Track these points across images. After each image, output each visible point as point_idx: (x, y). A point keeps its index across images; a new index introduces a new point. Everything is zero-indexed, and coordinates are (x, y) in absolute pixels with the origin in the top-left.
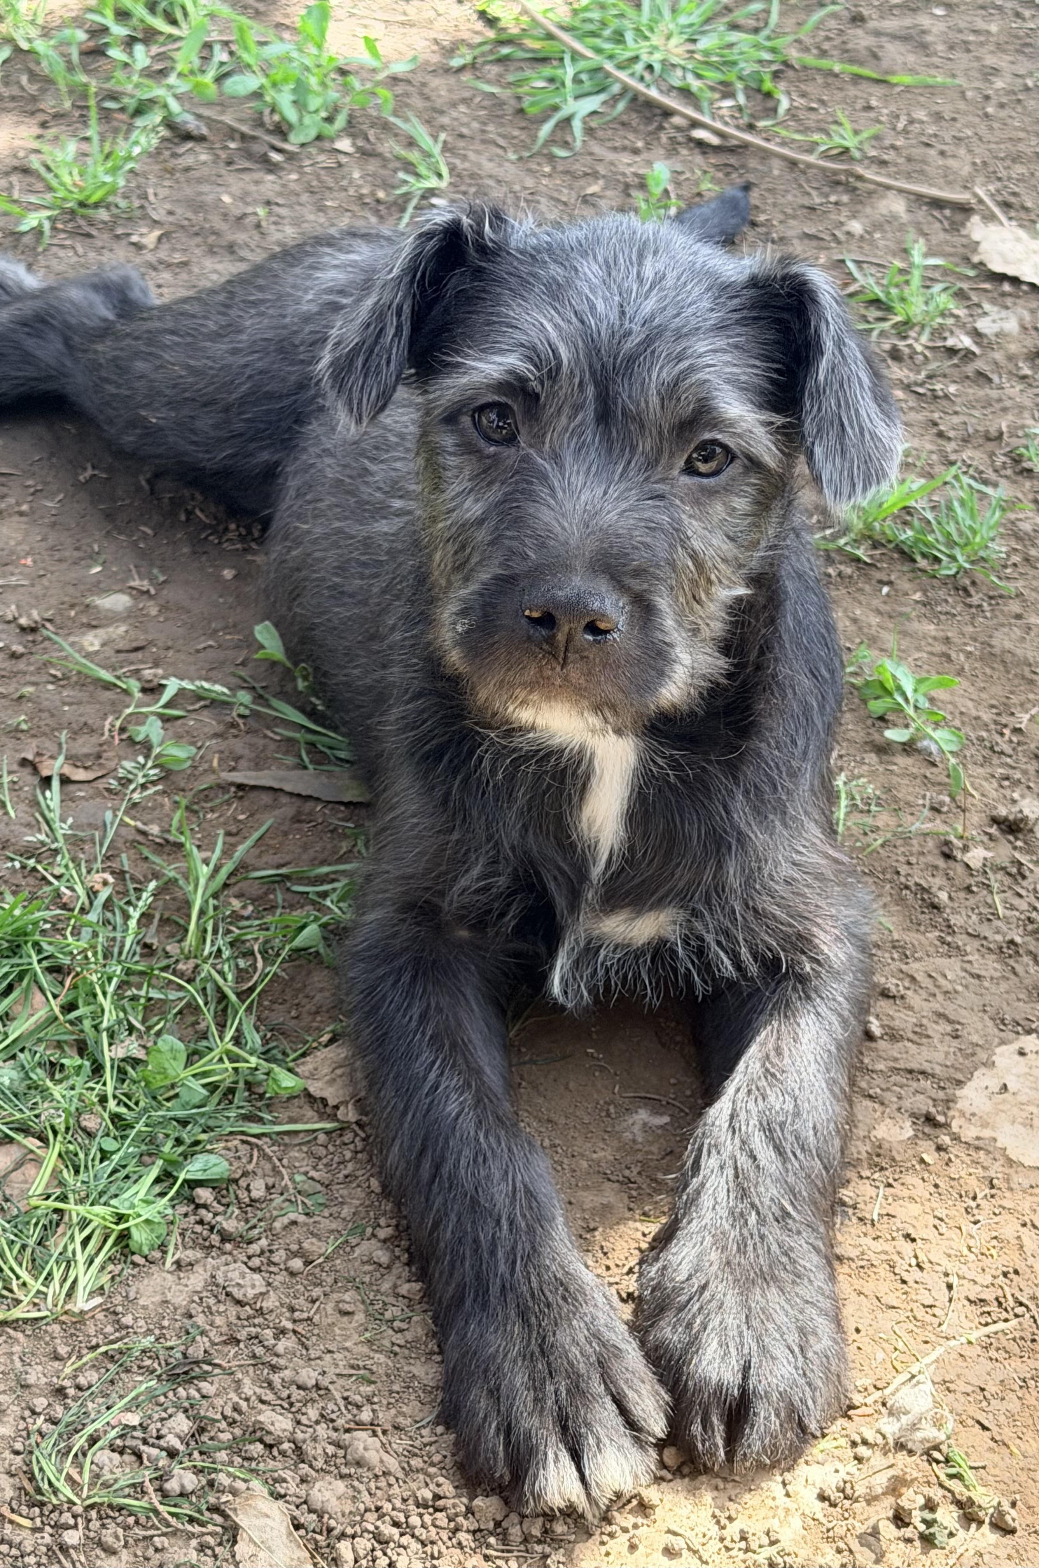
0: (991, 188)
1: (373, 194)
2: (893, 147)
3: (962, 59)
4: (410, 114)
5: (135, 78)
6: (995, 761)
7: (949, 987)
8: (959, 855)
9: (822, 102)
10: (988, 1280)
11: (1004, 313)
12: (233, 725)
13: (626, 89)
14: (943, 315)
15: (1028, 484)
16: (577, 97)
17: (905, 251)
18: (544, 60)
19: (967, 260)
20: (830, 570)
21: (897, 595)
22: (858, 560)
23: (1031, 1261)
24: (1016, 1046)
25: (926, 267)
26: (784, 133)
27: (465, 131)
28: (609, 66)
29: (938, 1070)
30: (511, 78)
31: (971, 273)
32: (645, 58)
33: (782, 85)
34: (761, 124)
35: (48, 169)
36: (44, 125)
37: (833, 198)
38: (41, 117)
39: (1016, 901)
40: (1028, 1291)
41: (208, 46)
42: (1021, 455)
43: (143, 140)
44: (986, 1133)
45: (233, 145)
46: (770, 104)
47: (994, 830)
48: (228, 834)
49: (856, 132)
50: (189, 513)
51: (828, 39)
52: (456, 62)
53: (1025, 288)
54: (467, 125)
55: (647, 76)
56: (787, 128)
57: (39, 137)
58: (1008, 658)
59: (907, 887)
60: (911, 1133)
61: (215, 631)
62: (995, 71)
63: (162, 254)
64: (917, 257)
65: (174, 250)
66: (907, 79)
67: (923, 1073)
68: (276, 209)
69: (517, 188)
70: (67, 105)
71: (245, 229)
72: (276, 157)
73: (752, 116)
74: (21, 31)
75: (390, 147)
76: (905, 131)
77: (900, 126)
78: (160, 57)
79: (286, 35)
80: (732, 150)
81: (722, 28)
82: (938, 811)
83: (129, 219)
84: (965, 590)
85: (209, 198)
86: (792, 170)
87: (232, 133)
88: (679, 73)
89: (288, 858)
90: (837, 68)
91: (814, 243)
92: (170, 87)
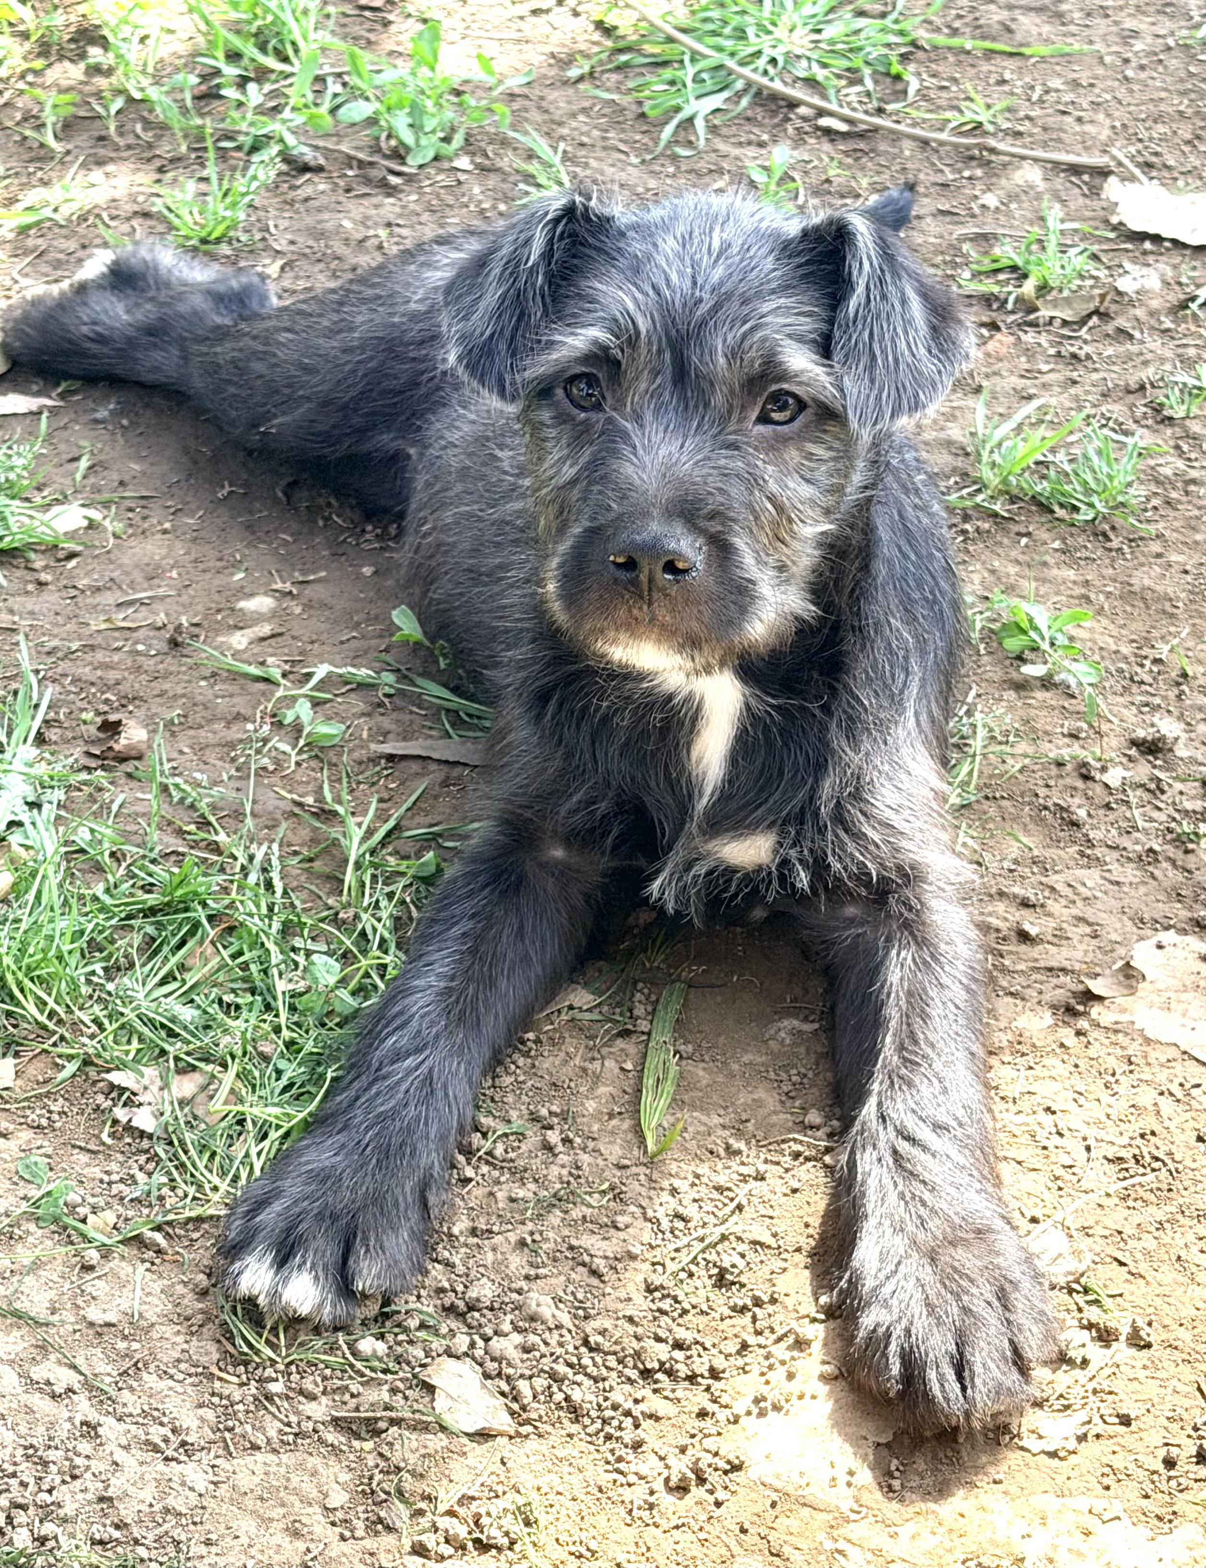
0: (1132, 150)
1: (494, 207)
2: (1028, 118)
3: (1100, 25)
4: (529, 128)
5: (249, 115)
6: (1135, 689)
7: (1089, 894)
8: (1098, 776)
9: (955, 80)
10: (1125, 1140)
11: (1145, 271)
12: (381, 705)
13: (749, 84)
14: (1082, 277)
15: (1169, 432)
16: (698, 97)
17: (1042, 219)
18: (665, 64)
19: (1107, 222)
20: (967, 526)
21: (1036, 544)
22: (996, 515)
23: (1167, 1123)
24: (1154, 941)
25: (1062, 232)
26: (915, 114)
27: (585, 139)
28: (731, 63)
29: (1077, 966)
30: (631, 84)
31: (1112, 235)
32: (768, 52)
33: (912, 67)
34: (890, 107)
35: (170, 210)
36: (161, 170)
37: (966, 174)
38: (158, 163)
39: (1156, 814)
40: (1164, 1148)
41: (320, 79)
42: (1161, 405)
43: (261, 175)
44: (1124, 1018)
45: (350, 173)
46: (900, 86)
47: (1133, 752)
48: (381, 800)
49: (989, 107)
50: (326, 519)
51: (960, 17)
52: (573, 73)
53: (1167, 244)
54: (587, 134)
55: (771, 71)
56: (918, 108)
57: (158, 181)
58: (1149, 595)
59: (1046, 808)
60: (1051, 1021)
61: (358, 624)
62: (1135, 34)
63: (287, 283)
64: (1053, 223)
65: (297, 277)
66: (1044, 50)
67: (1062, 970)
68: (397, 230)
69: (640, 190)
70: (184, 148)
71: (367, 252)
72: (394, 180)
73: (880, 100)
74: (133, 81)
75: (509, 161)
76: (1041, 101)
77: (1035, 98)
78: (274, 94)
79: (399, 62)
80: (861, 135)
81: (849, 15)
82: (1076, 737)
83: (251, 252)
84: (1105, 535)
85: (329, 226)
86: (924, 150)
87: (349, 161)
88: (804, 63)
89: (439, 818)
90: (968, 46)
91: (948, 219)
92: (284, 121)
